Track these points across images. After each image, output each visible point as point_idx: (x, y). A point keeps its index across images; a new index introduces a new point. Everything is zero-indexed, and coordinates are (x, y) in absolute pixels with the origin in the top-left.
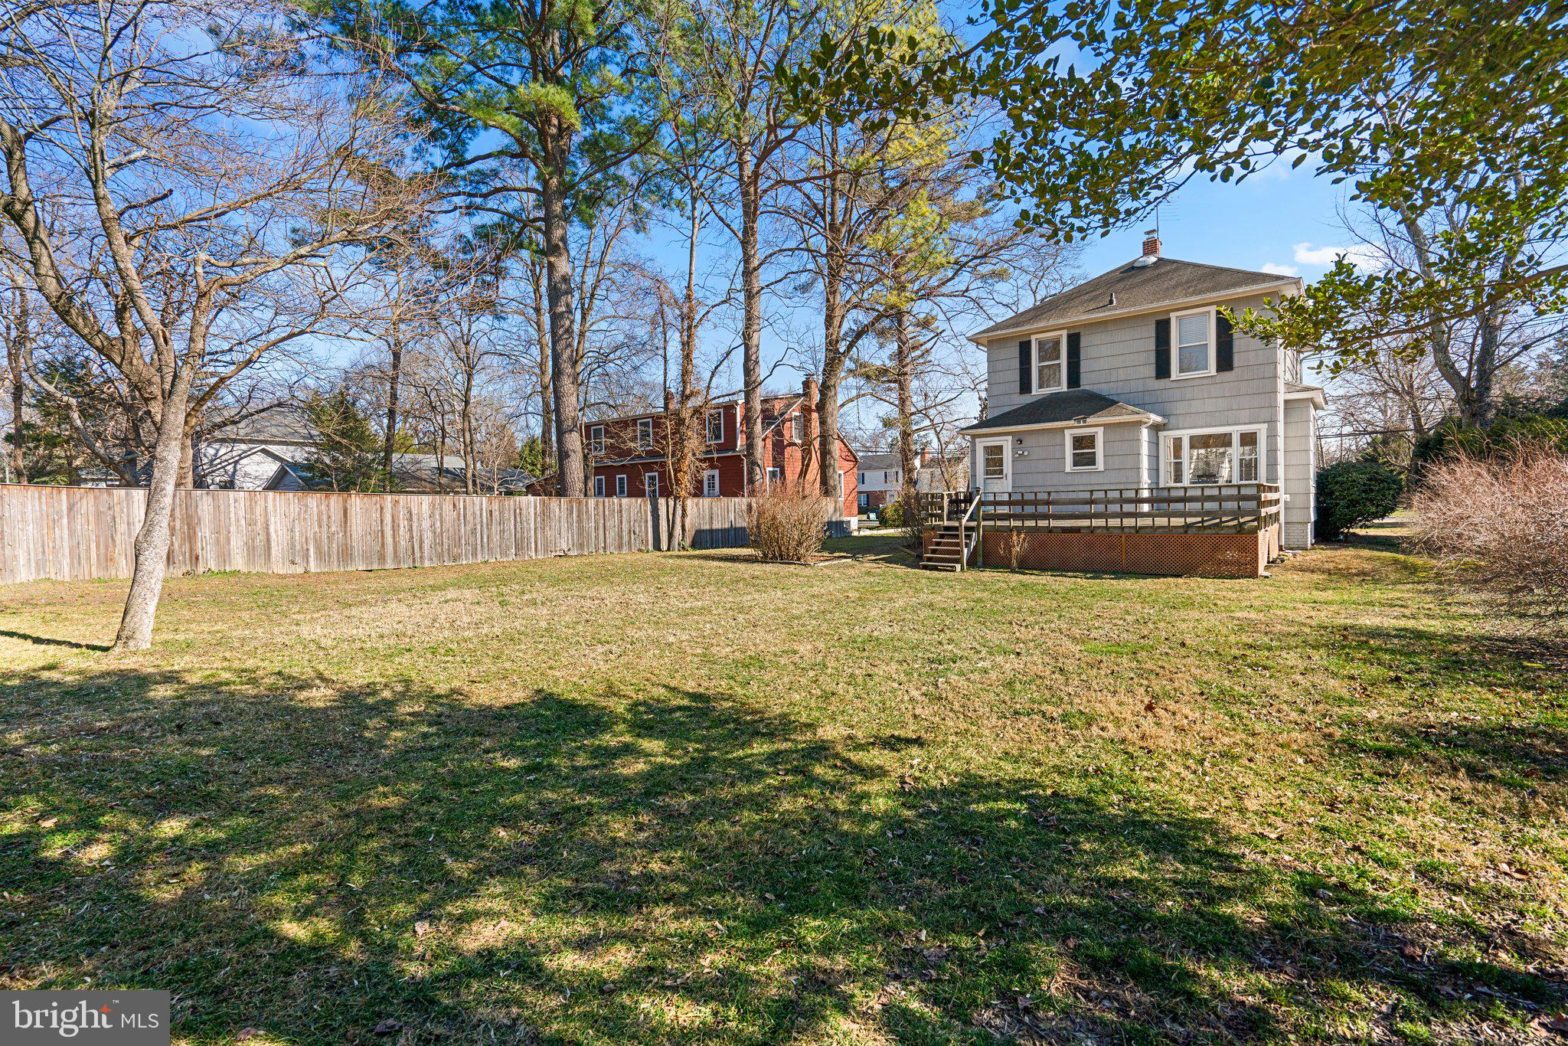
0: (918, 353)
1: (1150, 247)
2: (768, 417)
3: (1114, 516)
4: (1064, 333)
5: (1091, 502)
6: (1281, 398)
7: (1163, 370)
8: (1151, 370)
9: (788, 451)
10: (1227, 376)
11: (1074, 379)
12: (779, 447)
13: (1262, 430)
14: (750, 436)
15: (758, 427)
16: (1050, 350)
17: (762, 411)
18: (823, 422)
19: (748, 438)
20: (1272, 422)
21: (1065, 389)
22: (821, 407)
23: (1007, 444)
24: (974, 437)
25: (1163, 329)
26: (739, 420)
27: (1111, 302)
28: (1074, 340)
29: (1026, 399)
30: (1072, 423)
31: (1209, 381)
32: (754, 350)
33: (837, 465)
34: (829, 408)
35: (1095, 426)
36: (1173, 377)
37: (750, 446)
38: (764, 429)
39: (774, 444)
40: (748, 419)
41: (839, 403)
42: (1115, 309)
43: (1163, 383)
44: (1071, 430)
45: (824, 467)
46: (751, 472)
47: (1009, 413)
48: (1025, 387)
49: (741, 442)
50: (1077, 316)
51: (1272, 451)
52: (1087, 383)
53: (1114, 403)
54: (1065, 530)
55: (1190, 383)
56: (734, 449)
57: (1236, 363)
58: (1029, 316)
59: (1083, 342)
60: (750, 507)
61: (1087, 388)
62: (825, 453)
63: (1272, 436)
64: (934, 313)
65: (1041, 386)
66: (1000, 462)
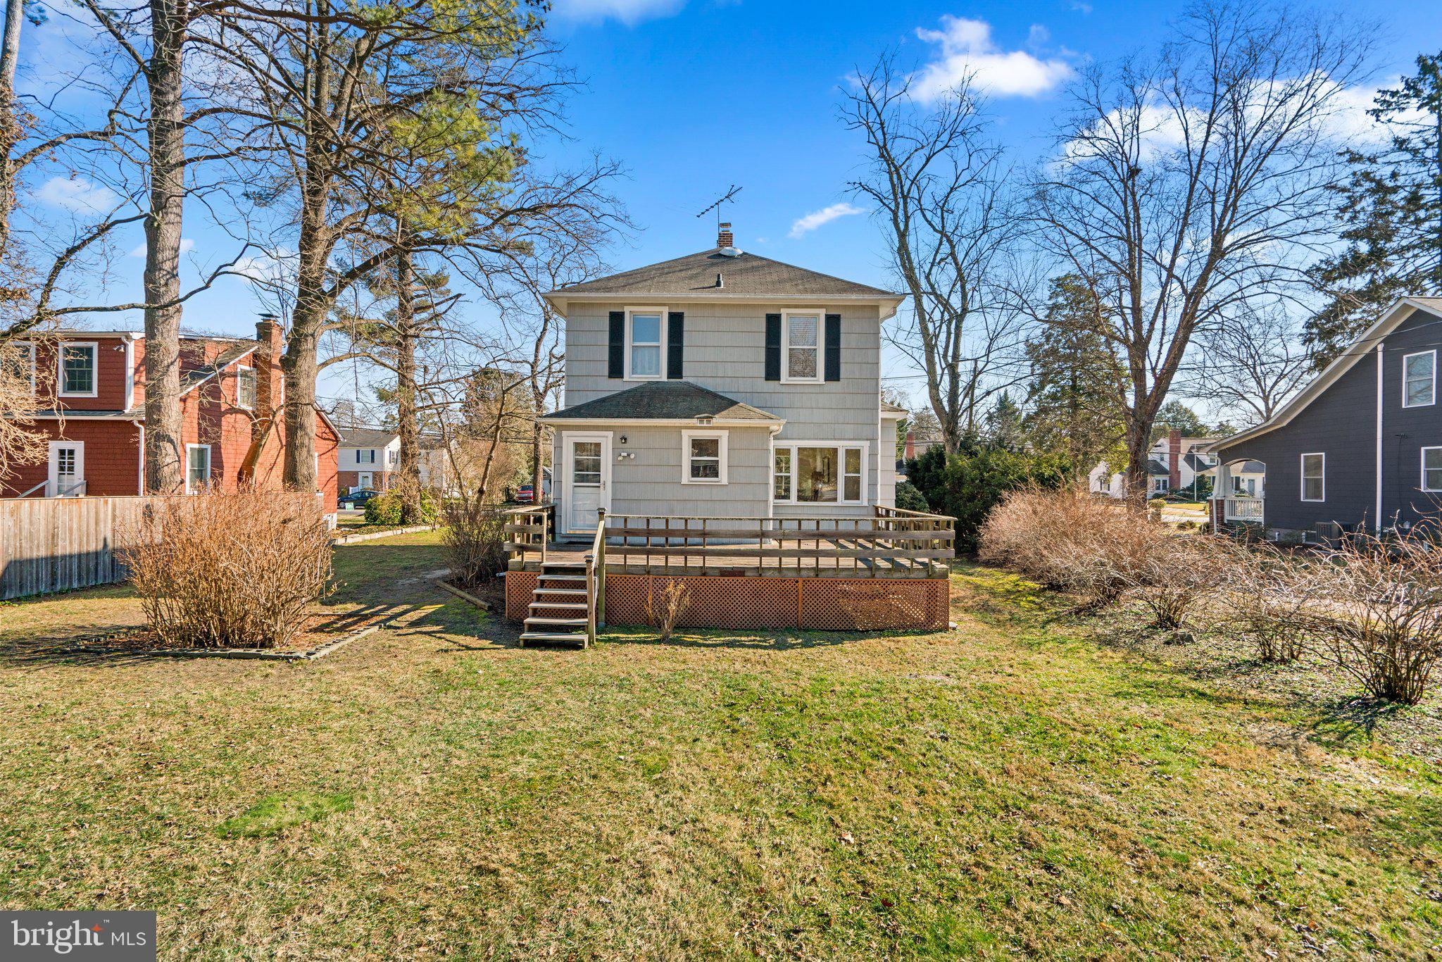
0: (424, 315)
1: (725, 239)
2: (192, 365)
3: (790, 553)
4: (665, 311)
5: (763, 535)
6: (881, 415)
7: (772, 372)
8: (761, 370)
9: (227, 421)
10: (833, 385)
11: (675, 368)
12: (211, 415)
13: (864, 446)
14: (153, 393)
15: (172, 380)
16: (646, 328)
17: (182, 354)
18: (292, 385)
19: (148, 396)
20: (873, 440)
21: (664, 378)
22: (288, 363)
23: (607, 441)
24: (560, 428)
25: (773, 322)
26: (131, 363)
27: (718, 284)
28: (676, 321)
29: (616, 386)
30: (694, 422)
31: (817, 390)
32: (168, 254)
33: (312, 446)
34: (304, 364)
35: (719, 428)
36: (783, 381)
37: (153, 410)
38: (183, 383)
39: (201, 408)
40: (149, 364)
41: (319, 361)
42: (722, 291)
43: (772, 384)
44: (690, 430)
45: (291, 448)
46: (153, 453)
47: (603, 400)
48: (616, 369)
49: (134, 402)
50: (680, 293)
51: (873, 470)
52: (691, 374)
53: (733, 403)
54: (724, 572)
55: (799, 389)
56: (120, 409)
57: (842, 376)
58: (622, 281)
59: (687, 325)
60: (149, 512)
61: (691, 380)
62: (294, 428)
63: (873, 455)
64: (446, 272)
65: (634, 371)
66: (597, 466)
